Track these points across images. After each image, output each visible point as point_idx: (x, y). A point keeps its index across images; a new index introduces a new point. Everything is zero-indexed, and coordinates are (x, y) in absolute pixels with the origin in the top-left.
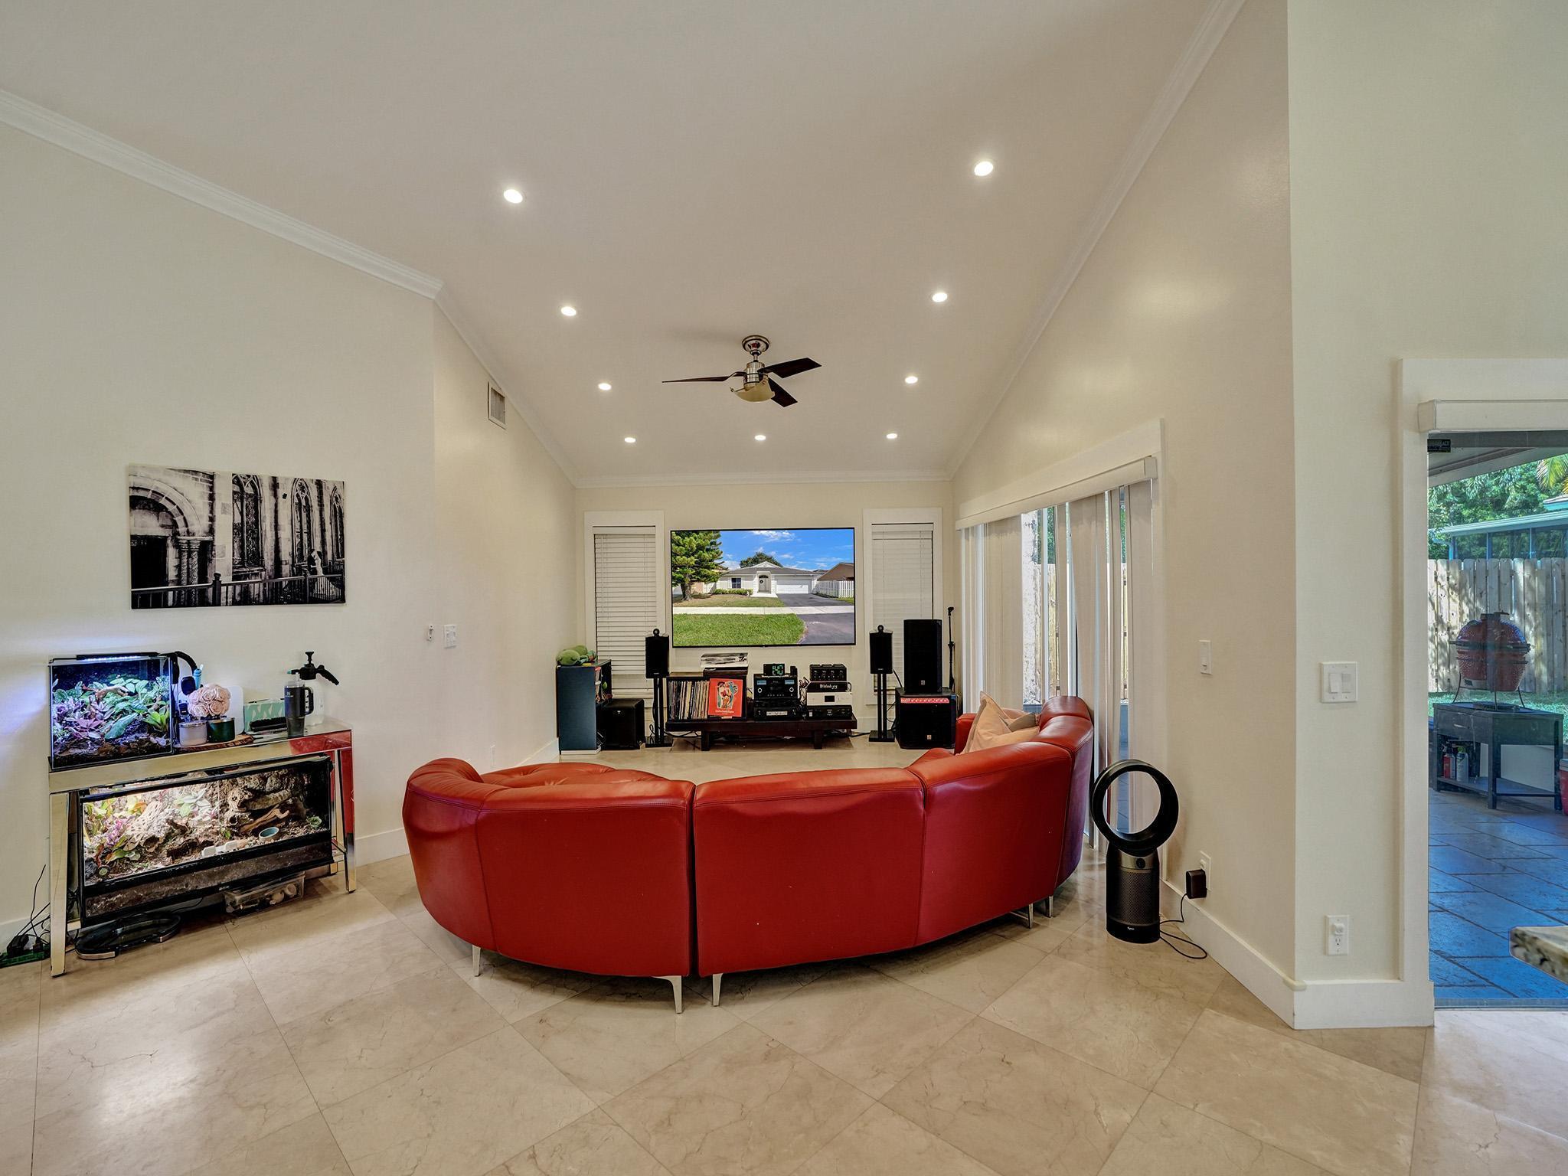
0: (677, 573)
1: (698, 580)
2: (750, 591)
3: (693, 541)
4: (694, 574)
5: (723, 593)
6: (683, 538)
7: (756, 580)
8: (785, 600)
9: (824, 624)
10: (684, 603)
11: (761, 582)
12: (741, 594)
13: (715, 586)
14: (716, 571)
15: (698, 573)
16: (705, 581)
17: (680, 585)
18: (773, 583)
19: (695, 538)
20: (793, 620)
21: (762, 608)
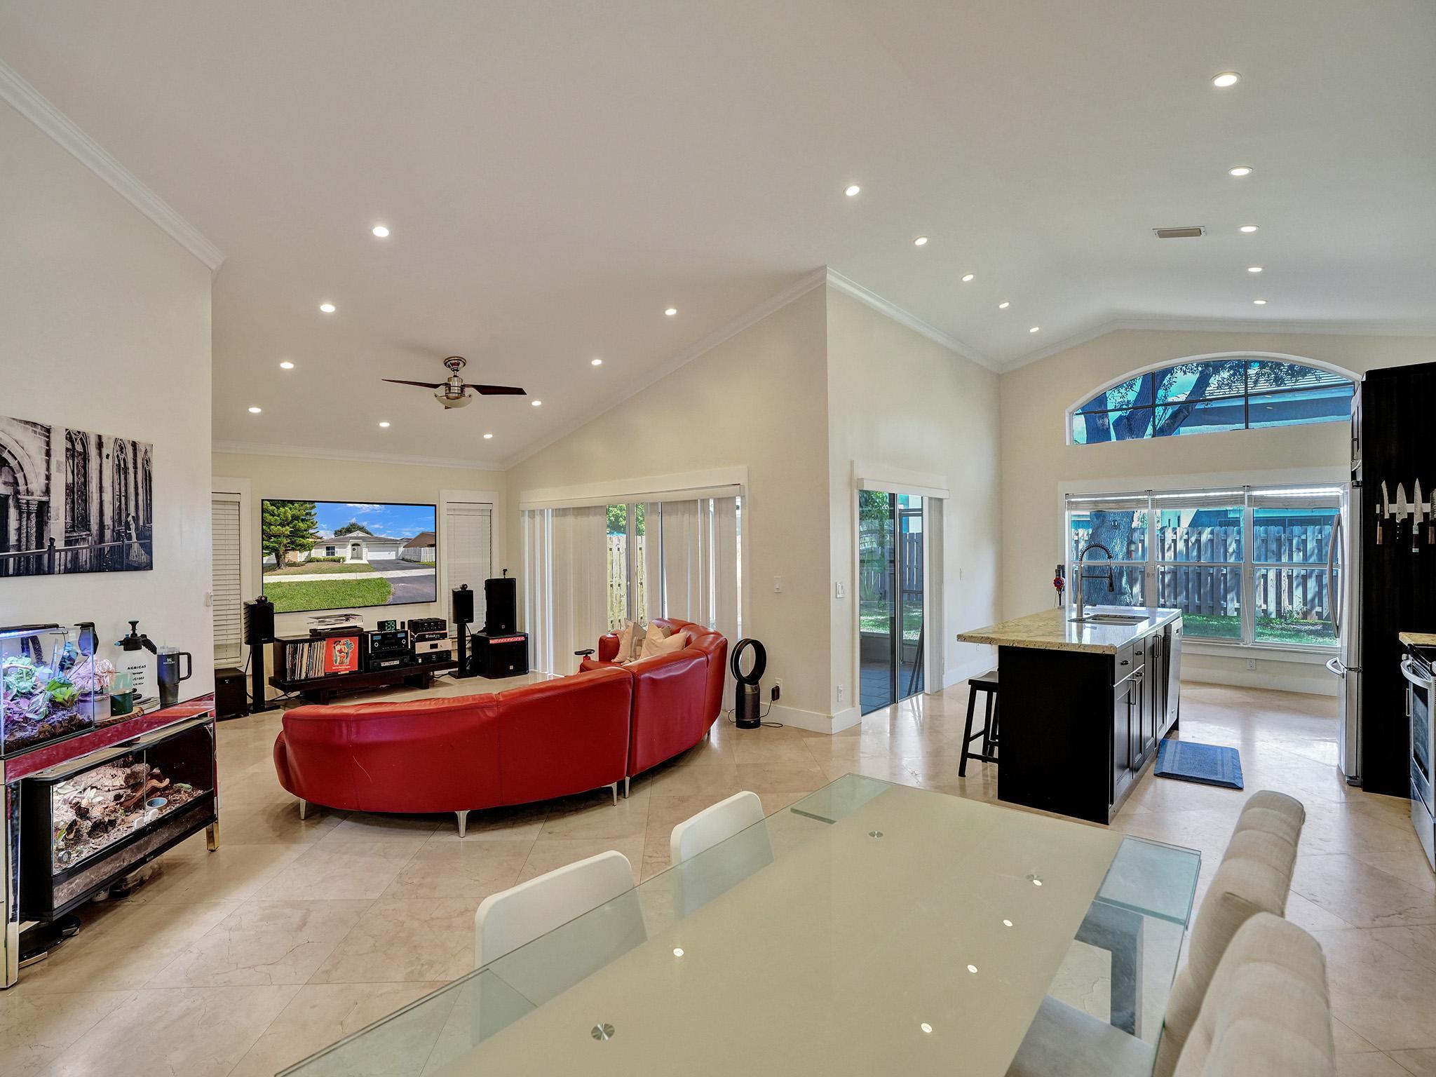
0: (272, 542)
1: (293, 549)
2: (343, 558)
3: (288, 512)
4: (288, 543)
5: (317, 561)
6: (278, 508)
7: (350, 547)
8: (375, 566)
9: (409, 585)
10: (279, 571)
11: (354, 549)
12: (335, 561)
13: (310, 554)
14: (310, 540)
15: (292, 543)
16: (299, 550)
17: (274, 554)
18: (365, 550)
19: (290, 509)
20: (382, 583)
21: (354, 574)
